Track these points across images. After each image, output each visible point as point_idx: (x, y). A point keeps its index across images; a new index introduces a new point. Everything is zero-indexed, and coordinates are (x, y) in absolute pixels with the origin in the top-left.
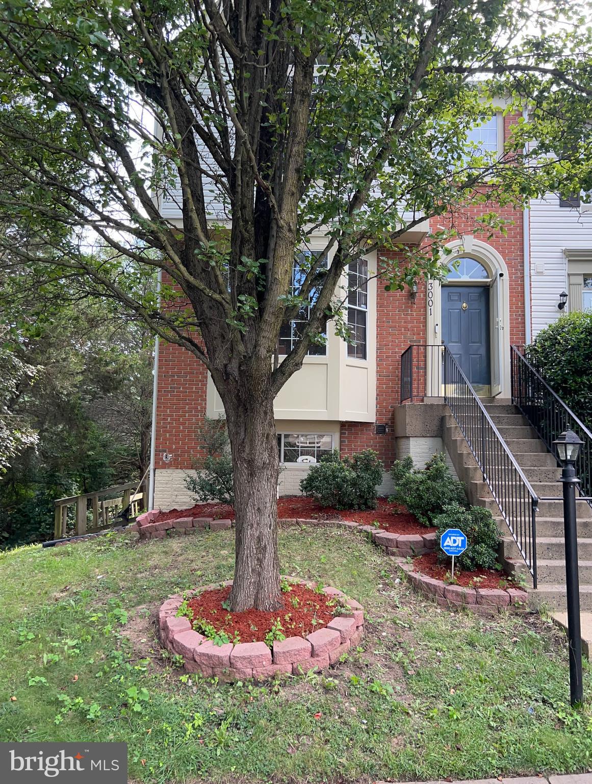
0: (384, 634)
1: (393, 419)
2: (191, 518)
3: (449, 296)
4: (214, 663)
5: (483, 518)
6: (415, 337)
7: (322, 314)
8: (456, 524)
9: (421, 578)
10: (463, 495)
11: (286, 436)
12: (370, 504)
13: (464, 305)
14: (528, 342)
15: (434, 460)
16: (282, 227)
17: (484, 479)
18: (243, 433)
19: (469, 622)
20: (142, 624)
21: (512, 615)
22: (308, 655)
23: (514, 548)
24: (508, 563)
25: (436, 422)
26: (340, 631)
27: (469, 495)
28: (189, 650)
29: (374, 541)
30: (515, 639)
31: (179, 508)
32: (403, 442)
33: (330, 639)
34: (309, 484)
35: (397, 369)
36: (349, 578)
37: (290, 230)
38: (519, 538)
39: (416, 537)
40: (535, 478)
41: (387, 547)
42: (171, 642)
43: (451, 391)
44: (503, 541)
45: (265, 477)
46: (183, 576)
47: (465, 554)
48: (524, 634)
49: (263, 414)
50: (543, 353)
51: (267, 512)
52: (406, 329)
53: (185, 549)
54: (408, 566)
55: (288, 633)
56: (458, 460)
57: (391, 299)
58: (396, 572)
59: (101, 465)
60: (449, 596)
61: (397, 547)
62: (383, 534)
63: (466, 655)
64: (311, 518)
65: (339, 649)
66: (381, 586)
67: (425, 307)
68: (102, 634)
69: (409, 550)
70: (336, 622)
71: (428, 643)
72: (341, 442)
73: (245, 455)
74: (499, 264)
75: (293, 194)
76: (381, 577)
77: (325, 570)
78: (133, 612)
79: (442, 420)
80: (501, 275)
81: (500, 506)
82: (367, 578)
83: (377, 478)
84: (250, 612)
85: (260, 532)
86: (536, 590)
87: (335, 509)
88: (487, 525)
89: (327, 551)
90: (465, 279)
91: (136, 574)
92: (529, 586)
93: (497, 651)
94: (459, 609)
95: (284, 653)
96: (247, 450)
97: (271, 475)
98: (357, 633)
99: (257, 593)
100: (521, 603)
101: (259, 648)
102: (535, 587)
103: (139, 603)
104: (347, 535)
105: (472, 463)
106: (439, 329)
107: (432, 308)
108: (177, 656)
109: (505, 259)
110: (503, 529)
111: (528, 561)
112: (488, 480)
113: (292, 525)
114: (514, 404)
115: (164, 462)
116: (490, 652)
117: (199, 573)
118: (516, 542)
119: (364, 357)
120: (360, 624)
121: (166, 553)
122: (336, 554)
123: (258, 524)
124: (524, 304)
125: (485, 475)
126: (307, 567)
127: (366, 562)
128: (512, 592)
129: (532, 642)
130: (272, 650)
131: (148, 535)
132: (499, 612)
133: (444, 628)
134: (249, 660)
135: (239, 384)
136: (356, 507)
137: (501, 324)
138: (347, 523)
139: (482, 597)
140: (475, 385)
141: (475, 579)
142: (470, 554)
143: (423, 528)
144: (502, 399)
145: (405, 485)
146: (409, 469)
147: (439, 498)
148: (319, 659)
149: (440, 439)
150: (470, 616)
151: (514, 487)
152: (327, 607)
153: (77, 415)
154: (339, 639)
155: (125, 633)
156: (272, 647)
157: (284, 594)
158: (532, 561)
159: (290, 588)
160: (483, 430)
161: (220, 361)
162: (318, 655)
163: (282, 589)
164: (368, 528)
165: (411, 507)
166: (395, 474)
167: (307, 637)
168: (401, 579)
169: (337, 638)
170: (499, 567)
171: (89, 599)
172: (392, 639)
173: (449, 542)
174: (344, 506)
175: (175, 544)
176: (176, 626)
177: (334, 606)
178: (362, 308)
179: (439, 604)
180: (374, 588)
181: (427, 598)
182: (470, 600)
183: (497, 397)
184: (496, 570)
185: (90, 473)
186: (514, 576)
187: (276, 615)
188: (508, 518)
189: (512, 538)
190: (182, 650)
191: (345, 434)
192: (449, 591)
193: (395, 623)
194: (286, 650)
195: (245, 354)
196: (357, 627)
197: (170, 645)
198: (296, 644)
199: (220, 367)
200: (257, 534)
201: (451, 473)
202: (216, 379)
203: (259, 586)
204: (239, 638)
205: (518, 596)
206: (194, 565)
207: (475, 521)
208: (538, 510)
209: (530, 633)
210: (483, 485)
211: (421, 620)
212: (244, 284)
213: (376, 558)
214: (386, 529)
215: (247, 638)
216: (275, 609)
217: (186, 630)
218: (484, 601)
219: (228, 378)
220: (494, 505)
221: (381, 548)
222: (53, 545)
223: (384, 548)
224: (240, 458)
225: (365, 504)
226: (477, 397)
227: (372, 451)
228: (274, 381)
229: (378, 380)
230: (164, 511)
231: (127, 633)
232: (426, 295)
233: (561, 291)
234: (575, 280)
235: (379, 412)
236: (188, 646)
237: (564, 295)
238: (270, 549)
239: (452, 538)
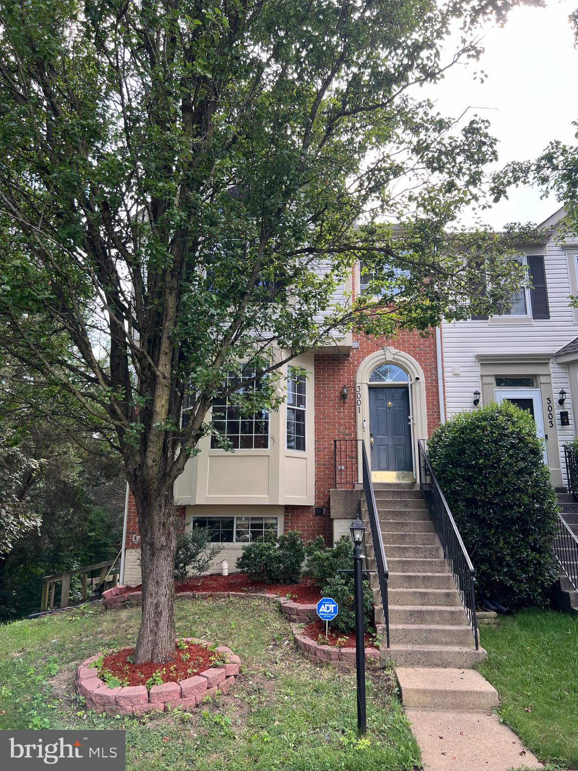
0: (250, 682)
1: (328, 502)
3: (376, 396)
4: (105, 702)
6: (347, 431)
8: (336, 594)
9: (304, 639)
11: (237, 519)
12: (293, 579)
13: (390, 403)
16: (158, 376)
18: (147, 522)
20: (67, 675)
22: (177, 696)
25: (355, 506)
26: (207, 678)
28: (89, 692)
29: (282, 610)
30: (355, 687)
33: (198, 684)
34: (243, 562)
35: (333, 459)
37: (165, 378)
39: (313, 606)
40: (421, 555)
41: (290, 615)
42: (80, 687)
44: (374, 609)
46: (116, 639)
47: (337, 619)
51: (164, 584)
52: (340, 424)
53: (130, 618)
54: (297, 630)
55: (167, 679)
57: (327, 399)
58: (288, 635)
60: (318, 653)
61: (297, 615)
62: (290, 604)
63: (307, 699)
64: (242, 591)
65: (205, 693)
66: (271, 647)
67: (355, 406)
69: (306, 617)
70: (211, 673)
72: (285, 523)
74: (417, 370)
75: (166, 354)
78: (64, 667)
79: (360, 504)
80: (418, 379)
84: (146, 664)
85: (158, 600)
86: (389, 649)
87: (265, 583)
90: (388, 381)
92: (382, 645)
93: (334, 696)
94: (324, 664)
95: (157, 694)
96: (149, 535)
97: (168, 555)
98: (226, 681)
99: (154, 649)
100: (373, 660)
101: (141, 690)
102: (388, 646)
103: (73, 660)
104: (263, 605)
106: (367, 425)
107: (361, 406)
108: (81, 697)
109: (421, 365)
113: (224, 597)
114: (421, 490)
115: (133, 543)
116: (328, 697)
117: (129, 636)
119: (304, 449)
120: (232, 674)
121: (114, 621)
122: (246, 621)
126: (217, 631)
127: (268, 628)
128: (368, 650)
130: (149, 692)
131: (109, 607)
132: (354, 667)
133: (303, 679)
134: (129, 698)
136: (282, 581)
137: (413, 421)
138: (268, 595)
139: (342, 654)
140: (401, 472)
141: (340, 640)
148: (186, 699)
150: (330, 670)
154: (206, 684)
155: (51, 682)
156: (150, 689)
157: (180, 650)
159: (187, 647)
162: (185, 697)
163: (178, 646)
167: (180, 683)
168: (289, 641)
169: (203, 683)
170: (370, 630)
172: (256, 686)
173: (323, 609)
174: (272, 580)
175: (124, 614)
176: (86, 674)
177: (216, 660)
178: (301, 408)
179: (310, 660)
180: (264, 648)
181: (303, 655)
182: (333, 657)
185: (94, 553)
187: (165, 665)
190: (85, 693)
191: (288, 516)
192: (318, 649)
193: (265, 675)
194: (160, 691)
196: (227, 677)
197: (79, 689)
198: (171, 686)
199: (131, 471)
200: (155, 602)
203: (155, 644)
204: (128, 683)
205: (370, 654)
210: (373, 561)
211: (289, 673)
213: (278, 624)
214: (295, 600)
215: (134, 682)
216: (166, 662)
217: (92, 677)
218: (343, 658)
219: (136, 480)
220: (377, 578)
221: (285, 616)
222: (36, 617)
223: (288, 616)
225: (290, 578)
229: (316, 468)
230: (132, 586)
231: (53, 682)
232: (355, 396)
233: (474, 390)
234: (486, 380)
235: (317, 497)
236: (88, 689)
237: (476, 393)
238: (165, 614)
239: (326, 605)
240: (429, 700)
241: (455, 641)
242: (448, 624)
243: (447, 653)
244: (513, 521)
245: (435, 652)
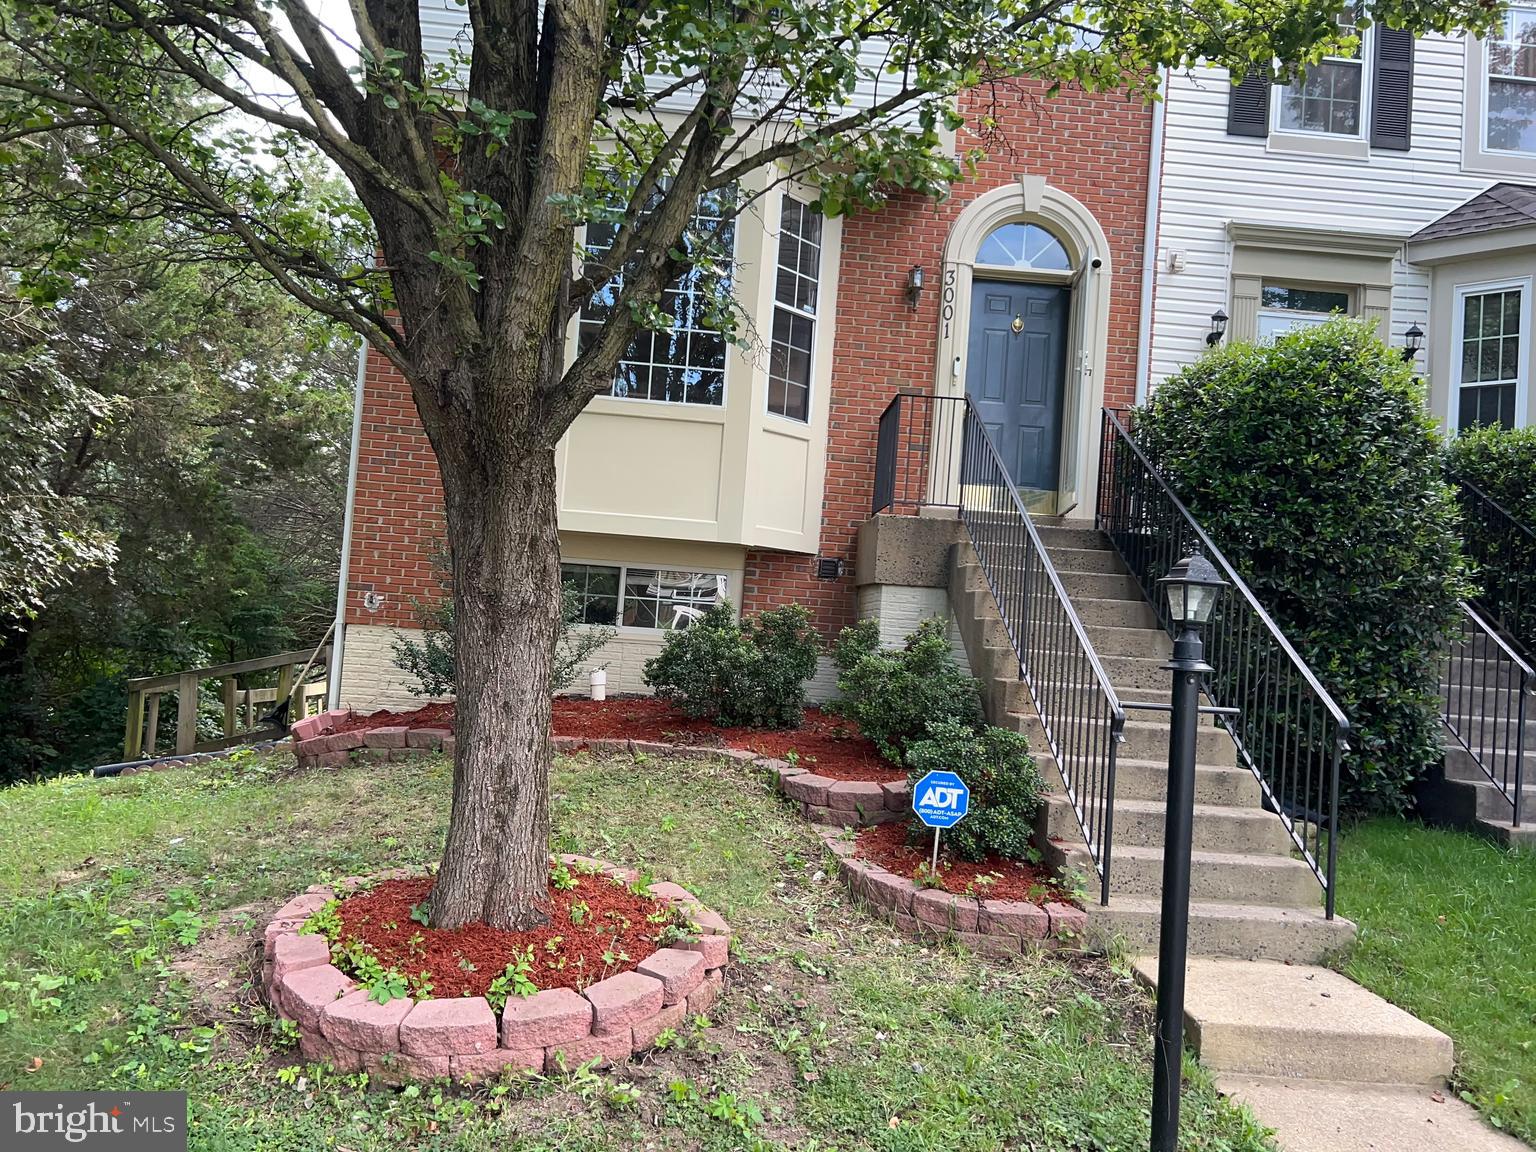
0: (767, 988)
1: (854, 549)
2: (402, 729)
3: (988, 302)
4: (363, 1041)
5: (1011, 753)
6: (911, 381)
7: (662, 260)
8: (952, 763)
9: (866, 870)
10: (977, 705)
11: (631, 572)
12: (786, 716)
13: (1017, 322)
14: (1141, 402)
15: (925, 631)
17: (1022, 675)
18: (478, 534)
19: (956, 970)
20: (230, 946)
21: (1050, 958)
22: (582, 1030)
23: (1069, 820)
24: (1055, 850)
25: (938, 557)
26: (663, 979)
27: (990, 708)
28: (311, 1009)
29: (783, 792)
30: (1049, 1009)
31: (393, 710)
32: (869, 596)
33: (636, 997)
34: (659, 672)
35: (870, 445)
36: (715, 867)
38: (1080, 799)
39: (871, 788)
40: (1127, 680)
41: (807, 805)
42: (278, 991)
43: (979, 498)
44: (1047, 804)
45: (525, 636)
46: (354, 848)
47: (963, 826)
48: (1069, 1000)
49: (521, 491)
50: (1165, 423)
51: (526, 712)
52: (895, 364)
53: (377, 792)
54: (841, 843)
55: (545, 979)
56: (974, 633)
57: (868, 297)
58: (818, 857)
59: (268, 620)
60: (921, 912)
61: (828, 806)
62: (803, 777)
63: (938, 1042)
64: (661, 739)
65: (658, 1020)
66: (781, 885)
67: (937, 321)
68: (129, 968)
69: (853, 814)
70: (661, 961)
71: (861, 1013)
72: (745, 589)
73: (480, 583)
74: (1095, 242)
76: (784, 867)
77: (666, 846)
78: (218, 920)
79: (951, 552)
80: (1097, 264)
81: (1048, 730)
82: (755, 867)
83: (805, 665)
84: (471, 929)
85: (507, 756)
86: (1106, 909)
87: (714, 723)
88: (1016, 768)
89: (680, 808)
90: (1023, 266)
91: (258, 837)
92: (1090, 898)
93: (1006, 1035)
94: (940, 940)
95: (526, 1024)
96: (486, 571)
98: (706, 983)
99: (491, 889)
100: (1071, 935)
101: (472, 1012)
102: (1104, 902)
103: (239, 900)
104: (728, 777)
105: (1000, 641)
106: (961, 369)
107: (951, 322)
108: (285, 1023)
109: (1106, 232)
110: (1051, 779)
111: (1094, 848)
112: (1028, 677)
113: (619, 752)
114: (1101, 528)
115: (365, 611)
116: (992, 1036)
117: (390, 841)
118: (1074, 806)
119: (805, 418)
120: (716, 965)
121: (335, 797)
122: (697, 815)
123: (503, 739)
124: (1137, 327)
125: (1024, 667)
126: (630, 839)
127: (758, 834)
128: (1056, 909)
129: (1082, 1018)
130: (499, 1017)
131: (312, 760)
132: (1023, 951)
133: (901, 980)
134: (443, 1036)
135: (473, 419)
136: (758, 721)
137: (1087, 363)
138: (733, 752)
139: (990, 917)
140: (1027, 489)
141: (980, 879)
142: (976, 827)
143: (892, 769)
144: (1077, 522)
145: (857, 679)
146: (871, 647)
147: (925, 709)
148: (608, 1039)
149: (941, 593)
150: (961, 956)
151: (1078, 693)
152: (649, 925)
154: (659, 996)
155: (182, 966)
156: (502, 1009)
157: (558, 893)
158: (1102, 847)
159: (575, 882)
160: (1026, 576)
161: (432, 365)
162: (605, 1032)
163: (552, 883)
164: (773, 764)
165: (868, 724)
166: (840, 654)
167: (586, 991)
168: (826, 872)
169: (654, 995)
170: (1033, 856)
171: (128, 888)
172: (784, 1000)
173: (931, 798)
174: (734, 718)
175: (359, 781)
176: (294, 953)
177: (664, 924)
178: (805, 312)
179: (898, 928)
180: (766, 888)
181: (875, 914)
182: (965, 923)
183: (1067, 516)
184: (1028, 862)
185: (241, 635)
186: (1062, 876)
187: (528, 937)
188: (1061, 757)
189: (1065, 798)
190: (296, 1009)
191: (754, 574)
192: (921, 901)
193: (797, 965)
194: (532, 1016)
195: (478, 341)
196: (708, 972)
197: (274, 996)
198: (560, 1003)
199: (432, 377)
200: (499, 759)
201: (957, 658)
202: (423, 404)
203: (496, 875)
204: (429, 987)
205: (1065, 919)
206: (387, 826)
207: (993, 757)
208: (1122, 739)
209: (1081, 998)
210: (1018, 687)
211: (857, 961)
212: (488, 177)
213: (781, 828)
214: (812, 768)
215: (449, 987)
216: (527, 922)
217: (314, 964)
218: (993, 925)
219: (447, 405)
220: (1038, 728)
221: (794, 806)
222: (115, 773)
223: (800, 806)
224: (470, 588)
225: (778, 716)
226: (1027, 514)
227: (799, 608)
228: (548, 413)
229: (829, 466)
230: (360, 713)
231: (188, 967)
232: (939, 294)
233: (1214, 309)
234: (1244, 288)
235: (826, 534)
236: (309, 1000)
237: (1219, 318)
238: (527, 794)
239: (939, 790)
240: (1271, 1054)
241: (1260, 893)
242: (1230, 851)
243: (1257, 924)
244: (1361, 611)
245: (1227, 921)
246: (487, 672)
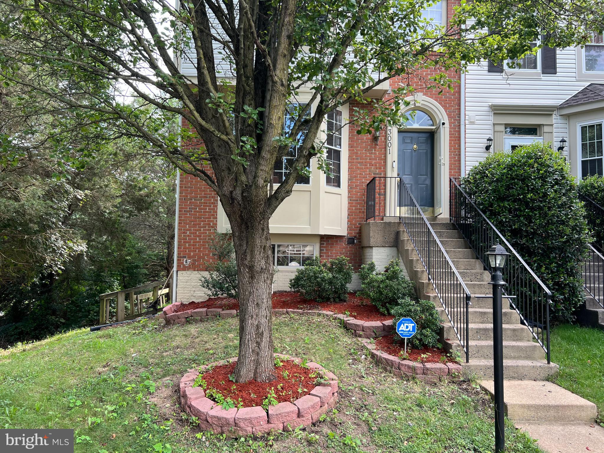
0: (353, 398)
1: (360, 233)
2: (205, 309)
3: (404, 140)
4: (223, 423)
5: (429, 309)
6: (377, 170)
7: (307, 153)
8: (408, 314)
9: (381, 354)
10: (413, 291)
11: (279, 246)
12: (342, 298)
13: (415, 146)
14: (463, 175)
15: (392, 265)
16: (276, 82)
17: (429, 279)
18: (245, 245)
19: (417, 389)
20: (166, 392)
21: (450, 383)
22: (295, 416)
23: (452, 332)
24: (448, 343)
25: (393, 236)
26: (320, 397)
27: (418, 291)
28: (203, 413)
29: (346, 326)
30: (452, 401)
31: (196, 301)
32: (368, 251)
33: (312, 404)
34: (296, 282)
35: (364, 195)
36: (326, 355)
37: (282, 85)
38: (456, 324)
39: (378, 324)
40: (468, 279)
41: (355, 331)
42: (189, 407)
43: (404, 212)
44: (443, 327)
45: (263, 280)
46: (199, 354)
47: (415, 337)
48: (459, 398)
49: (261, 231)
50: (474, 183)
51: (264, 306)
52: (371, 164)
53: (201, 333)
54: (371, 345)
55: (280, 399)
56: (410, 264)
57: (360, 141)
58: (362, 350)
59: (137, 267)
60: (403, 368)
61: (363, 331)
62: (352, 321)
63: (416, 414)
64: (298, 308)
65: (319, 411)
66: (351, 361)
67: (385, 148)
68: (135, 401)
69: (372, 333)
70: (317, 390)
71: (387, 406)
72: (321, 250)
73: (246, 262)
74: (442, 115)
75: (285, 56)
76: (351, 354)
77: (308, 348)
78: (159, 383)
79: (398, 234)
80: (443, 124)
81: (441, 300)
82: (341, 355)
83: (347, 278)
84: (250, 383)
85: (259, 322)
86: (468, 364)
87: (316, 301)
88: (431, 315)
89: (310, 334)
90: (416, 126)
91: (163, 352)
92: (462, 360)
93: (438, 411)
94: (410, 378)
95: (277, 415)
96: (248, 258)
97: (267, 278)
98: (333, 398)
99: (256, 368)
100: (457, 374)
101: (257, 412)
102: (467, 361)
103: (164, 376)
104: (325, 322)
105: (419, 267)
106: (395, 165)
107: (391, 148)
108: (194, 418)
109: (446, 112)
110: (444, 318)
111: (462, 342)
112: (432, 280)
113: (284, 314)
114: (452, 222)
115: (184, 266)
116: (434, 411)
117: (211, 352)
118: (453, 327)
119: (339, 186)
120: (335, 391)
121: (186, 336)
122: (316, 336)
123: (257, 316)
124: (460, 146)
125: (430, 276)
126: (295, 347)
127: (339, 342)
128: (450, 365)
129: (465, 403)
130: (267, 413)
131: (172, 322)
132: (440, 380)
133: (399, 393)
134: (250, 420)
135: (242, 207)
136: (332, 300)
137: (442, 161)
138: (325, 312)
139: (427, 369)
140: (422, 207)
141: (423, 356)
142: (419, 337)
143: (383, 316)
144: (442, 218)
145: (369, 283)
146: (372, 271)
147: (395, 293)
148: (304, 419)
149: (395, 249)
150: (418, 383)
151: (452, 285)
152: (310, 378)
153: (117, 228)
154: (319, 403)
155: (153, 400)
156: (268, 410)
157: (277, 368)
158: (465, 341)
159: (282, 364)
160: (429, 242)
161: (227, 189)
162: (303, 416)
163: (275, 364)
164: (341, 316)
165: (374, 300)
166: (362, 275)
167: (295, 402)
168: (366, 355)
169: (318, 402)
170: (440, 346)
171: (125, 373)
172: (360, 402)
173: (403, 327)
174: (323, 299)
175: (193, 329)
176: (193, 394)
177: (316, 378)
178: (337, 148)
179: (395, 375)
180: (345, 363)
181: (385, 370)
182: (418, 372)
183: (438, 217)
184: (438, 348)
185: (128, 273)
186: (451, 353)
187: (271, 385)
188: (447, 309)
189: (450, 324)
190: (198, 413)
191: (324, 244)
192: (402, 365)
193: (362, 390)
194: (278, 412)
195: (247, 183)
196: (333, 394)
197: (188, 409)
198: (286, 407)
199: (227, 193)
200: (256, 323)
201: (404, 274)
202: (224, 203)
203: (257, 363)
204: (242, 403)
205: (454, 369)
206: (207, 346)
207: (423, 311)
208: (470, 303)
209: (464, 397)
210: (429, 284)
211: (382, 387)
212: (246, 127)
213: (347, 340)
214: (355, 317)
215: (248, 403)
216: (269, 379)
217: (200, 397)
218: (429, 372)
219: (233, 202)
220: (437, 299)
221: (351, 332)
222: (98, 329)
223: (353, 331)
224: (243, 264)
225: (339, 297)
226: (425, 217)
227: (344, 258)
228: (269, 205)
229: (349, 203)
230: (184, 303)
231: (155, 400)
232: (386, 138)
233: (488, 137)
234: (498, 128)
235: (349, 228)
236: (202, 410)
237: (490, 140)
238: (266, 334)
239: (405, 324)
240: (533, 414)
241: (523, 356)
242: (510, 340)
243: (523, 367)
244: (552, 249)
245: (512, 366)
246: (250, 293)
